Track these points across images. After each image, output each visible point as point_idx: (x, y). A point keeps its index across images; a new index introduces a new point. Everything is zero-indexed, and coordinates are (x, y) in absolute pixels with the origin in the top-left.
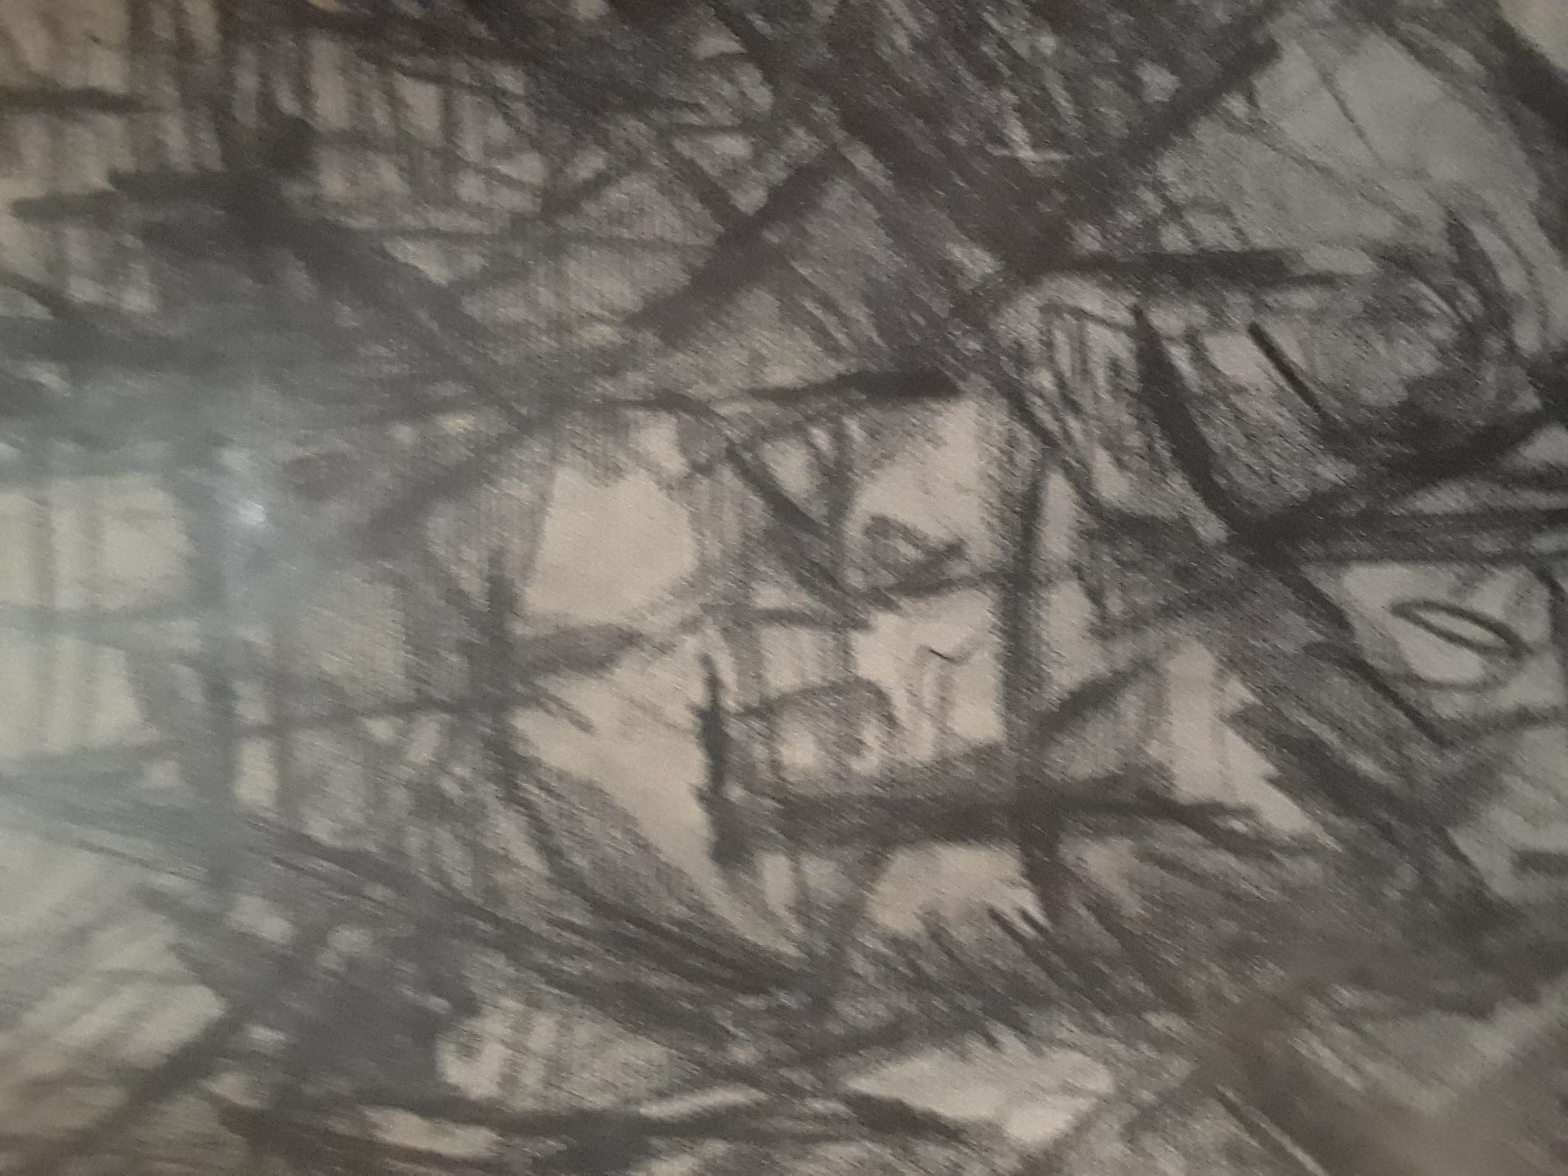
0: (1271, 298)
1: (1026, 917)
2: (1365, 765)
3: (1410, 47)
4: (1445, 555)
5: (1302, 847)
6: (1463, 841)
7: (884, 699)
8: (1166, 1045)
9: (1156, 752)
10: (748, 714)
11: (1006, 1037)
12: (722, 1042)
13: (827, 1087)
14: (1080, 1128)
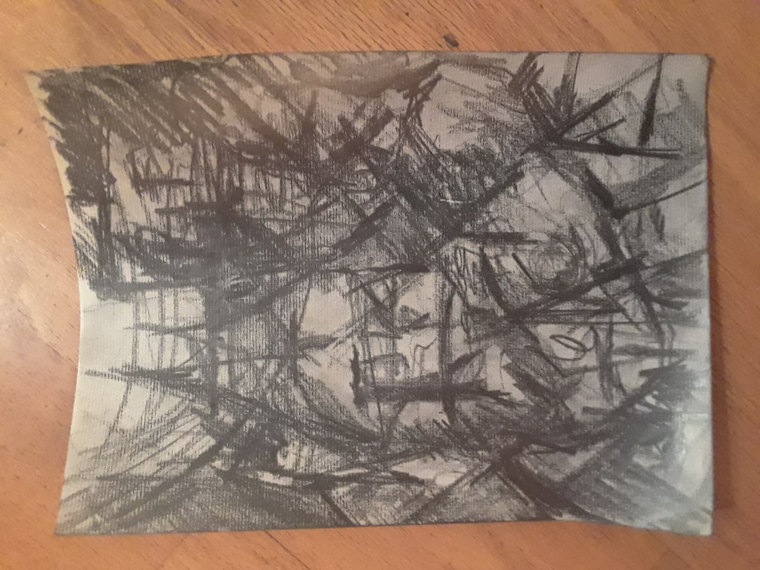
0: (519, 246)
1: (444, 422)
2: (541, 381)
3: (561, 174)
4: (566, 322)
5: (522, 404)
6: (568, 403)
7: (404, 358)
8: (483, 459)
9: (482, 376)
10: (365, 362)
11: (437, 456)
12: (356, 455)
13: (386, 469)
14: (457, 482)
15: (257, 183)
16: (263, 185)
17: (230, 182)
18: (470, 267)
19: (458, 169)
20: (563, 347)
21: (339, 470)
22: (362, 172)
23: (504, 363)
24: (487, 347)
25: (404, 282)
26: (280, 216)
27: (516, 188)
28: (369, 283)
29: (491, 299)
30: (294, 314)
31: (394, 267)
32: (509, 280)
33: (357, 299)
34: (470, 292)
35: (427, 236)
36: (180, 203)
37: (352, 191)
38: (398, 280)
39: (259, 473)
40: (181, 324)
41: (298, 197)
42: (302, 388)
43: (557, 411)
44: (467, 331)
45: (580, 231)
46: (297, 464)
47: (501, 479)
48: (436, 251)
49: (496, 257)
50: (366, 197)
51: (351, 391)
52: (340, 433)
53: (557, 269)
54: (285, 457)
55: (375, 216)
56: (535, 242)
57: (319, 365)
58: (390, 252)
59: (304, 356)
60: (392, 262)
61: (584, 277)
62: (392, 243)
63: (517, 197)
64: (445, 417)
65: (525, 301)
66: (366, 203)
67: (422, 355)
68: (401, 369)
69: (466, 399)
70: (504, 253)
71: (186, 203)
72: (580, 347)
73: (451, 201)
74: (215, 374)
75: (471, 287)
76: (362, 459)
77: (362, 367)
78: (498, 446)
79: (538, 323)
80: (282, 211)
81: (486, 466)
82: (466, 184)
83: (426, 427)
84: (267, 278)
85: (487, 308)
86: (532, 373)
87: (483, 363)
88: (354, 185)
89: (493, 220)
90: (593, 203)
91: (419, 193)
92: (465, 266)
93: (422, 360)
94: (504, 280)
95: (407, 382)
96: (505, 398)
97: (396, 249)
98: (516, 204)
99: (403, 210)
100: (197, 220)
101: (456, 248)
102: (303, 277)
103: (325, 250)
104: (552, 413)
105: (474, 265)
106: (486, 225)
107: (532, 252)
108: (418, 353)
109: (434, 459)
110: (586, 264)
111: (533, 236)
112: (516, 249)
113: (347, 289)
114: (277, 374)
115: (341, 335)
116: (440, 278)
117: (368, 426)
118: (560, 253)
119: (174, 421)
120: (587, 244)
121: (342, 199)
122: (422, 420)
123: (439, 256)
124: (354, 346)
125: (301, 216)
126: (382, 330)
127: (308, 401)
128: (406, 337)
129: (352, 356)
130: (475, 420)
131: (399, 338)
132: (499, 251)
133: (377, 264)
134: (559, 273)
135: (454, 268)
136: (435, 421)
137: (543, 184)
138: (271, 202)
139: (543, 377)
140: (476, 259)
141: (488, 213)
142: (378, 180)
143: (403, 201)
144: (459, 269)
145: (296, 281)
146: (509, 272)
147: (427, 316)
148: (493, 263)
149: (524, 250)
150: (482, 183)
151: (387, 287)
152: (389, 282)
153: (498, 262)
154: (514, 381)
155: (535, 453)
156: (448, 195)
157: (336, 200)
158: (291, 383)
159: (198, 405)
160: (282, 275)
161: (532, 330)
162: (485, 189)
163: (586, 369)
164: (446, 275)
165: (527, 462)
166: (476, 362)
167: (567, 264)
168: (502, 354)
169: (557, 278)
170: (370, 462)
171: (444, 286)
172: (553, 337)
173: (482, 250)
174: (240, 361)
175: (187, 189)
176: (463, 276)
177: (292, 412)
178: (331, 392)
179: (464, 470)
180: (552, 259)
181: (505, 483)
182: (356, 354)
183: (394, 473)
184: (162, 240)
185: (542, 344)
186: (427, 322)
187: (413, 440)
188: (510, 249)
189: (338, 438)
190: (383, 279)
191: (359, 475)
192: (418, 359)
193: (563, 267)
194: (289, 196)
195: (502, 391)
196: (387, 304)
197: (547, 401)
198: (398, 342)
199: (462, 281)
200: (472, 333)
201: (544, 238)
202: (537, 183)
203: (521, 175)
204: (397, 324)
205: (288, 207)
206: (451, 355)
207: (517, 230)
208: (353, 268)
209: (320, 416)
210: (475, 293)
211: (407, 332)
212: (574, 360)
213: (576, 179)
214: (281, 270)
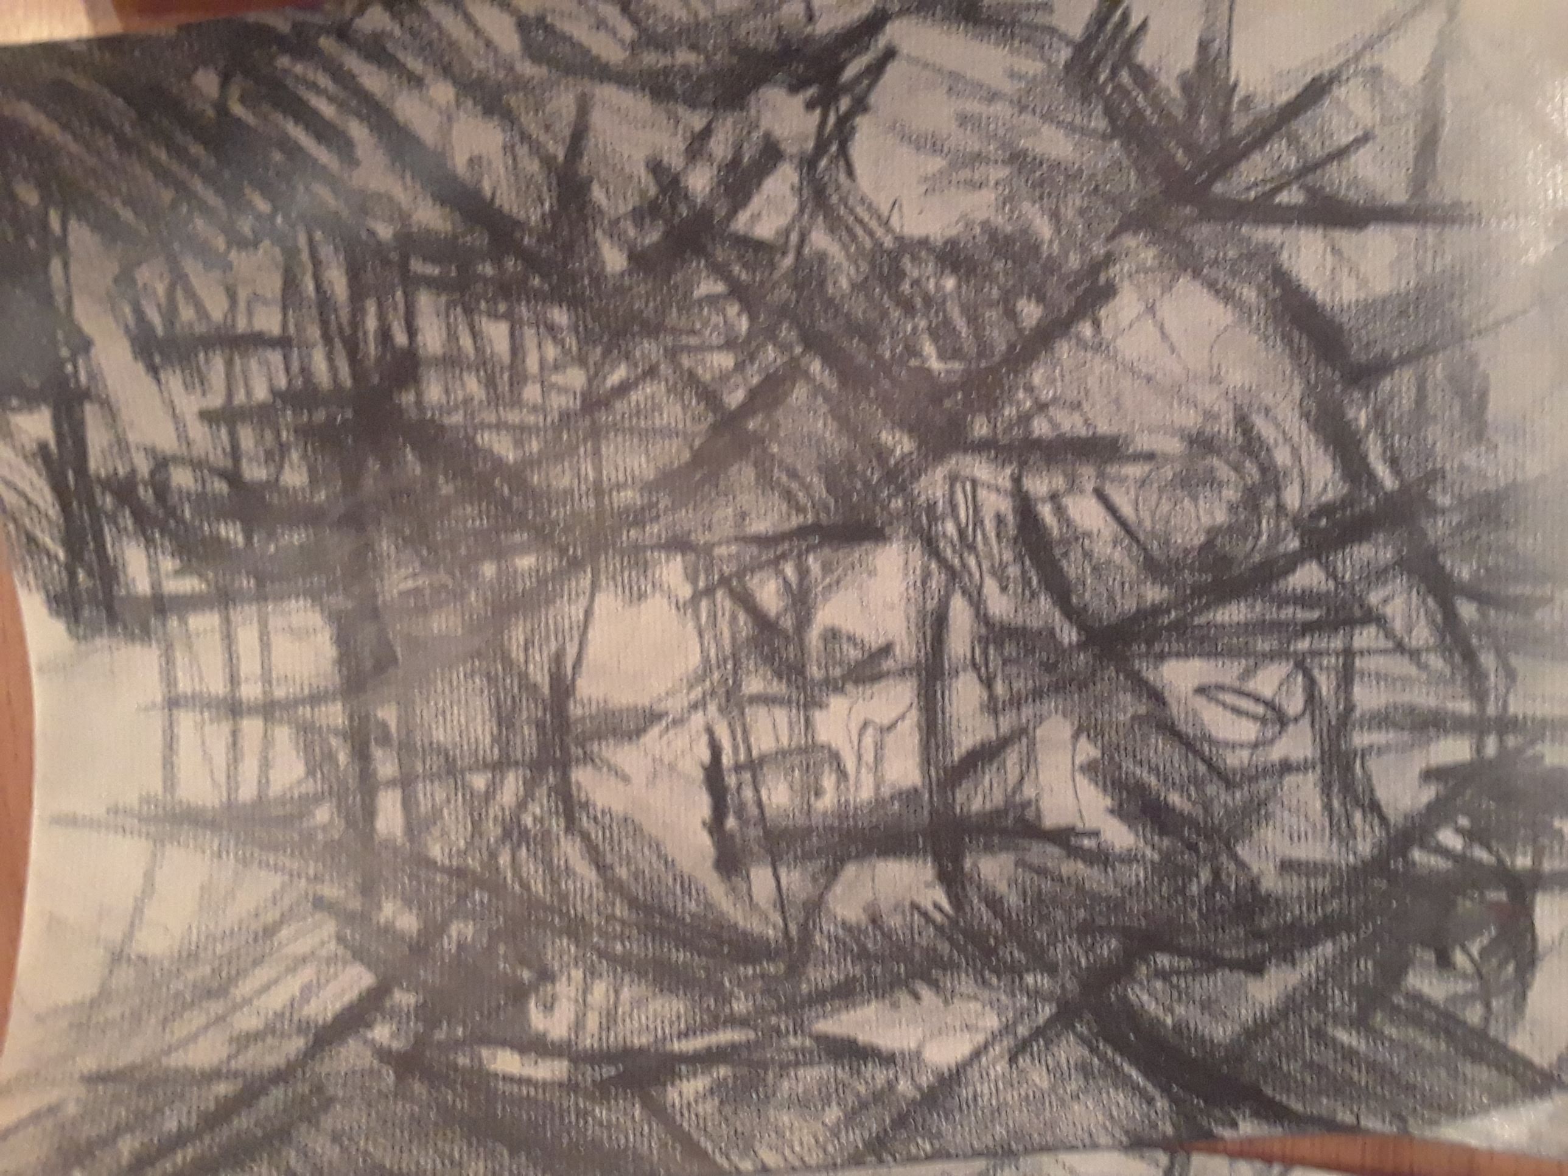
0: (1112, 470)
1: (937, 907)
2: (1175, 799)
4: (1232, 653)
5: (1130, 858)
7: (835, 758)
8: (1035, 994)
9: (1029, 791)
10: (738, 768)
11: (926, 992)
12: (725, 998)
13: (799, 1028)
14: (977, 1054)
15: (452, 336)
16: (466, 342)
17: (385, 335)
18: (989, 525)
19: (950, 283)
20: (1229, 714)
21: (684, 1035)
22: (712, 300)
23: (1081, 759)
24: (1040, 719)
25: (827, 568)
26: (513, 417)
27: (1097, 324)
28: (740, 574)
29: (1044, 603)
30: (558, 658)
31: (802, 532)
32: (1087, 555)
33: (713, 616)
34: (991, 587)
35: (881, 454)
36: (261, 393)
37: (689, 349)
38: (813, 563)
39: (485, 1053)
40: (279, 693)
41: (557, 367)
42: (586, 837)
43: (1216, 873)
44: (988, 683)
45: (1262, 426)
46: (579, 1024)
47: (1082, 1039)
48: (902, 489)
49: (1054, 497)
50: (725, 360)
51: (705, 840)
52: (683, 943)
53: (1206, 521)
54: (548, 1007)
55: (747, 408)
56: (1150, 457)
57: (626, 779)
58: (788, 496)
59: (589, 758)
60: (795, 521)
61: (1277, 538)
62: (793, 474)
63: (1099, 347)
64: (939, 895)
65: (1129, 605)
66: (724, 377)
67: (879, 747)
68: (828, 781)
69: (989, 849)
70: (1073, 485)
71: (275, 392)
72: (1270, 714)
73: (935, 364)
74: (370, 813)
75: (993, 573)
76: (741, 1006)
77: (731, 780)
78: (1073, 962)
79: (1161, 657)
80: (516, 402)
81: (1046, 1011)
82: (973, 319)
83: (894, 922)
84: (489, 570)
85: (1035, 624)
86: (1153, 781)
87: (1029, 760)
88: (693, 332)
89: (1042, 407)
90: (1295, 354)
91: (855, 346)
92: (978, 522)
93: (878, 759)
94: (1076, 554)
95: (842, 812)
96: (1086, 842)
97: (807, 488)
98: (1098, 365)
99: (818, 389)
100: (305, 433)
101: (953, 479)
102: (575, 565)
103: (628, 496)
104: (1205, 876)
105: (1000, 519)
106: (1025, 419)
107: (1143, 483)
108: (869, 740)
109: (917, 997)
110: (1280, 507)
111: (1143, 442)
112: (1101, 475)
113: (685, 591)
114: (522, 805)
115: (675, 705)
116: (917, 555)
117: (754, 925)
118: (1212, 481)
119: (270, 932)
120: (1282, 457)
121: (664, 369)
122: (884, 906)
123: (910, 500)
124: (710, 731)
125: (566, 417)
126: (778, 688)
127: (602, 868)
128: (837, 704)
129: (705, 755)
130: (1013, 900)
131: (821, 706)
132: (1059, 482)
133: (760, 526)
134: (1213, 533)
135: (950, 528)
136: (915, 906)
137: (1167, 310)
138: (490, 383)
139: (1183, 790)
140: (1005, 506)
141: (1030, 389)
142: (752, 319)
143: (816, 366)
144: (962, 533)
145: (559, 575)
146: (1088, 535)
147: (886, 650)
148: (1046, 512)
149: (1122, 480)
150: (1011, 314)
151: (785, 581)
152: (789, 570)
153: (1060, 511)
154: (1108, 802)
155: (1164, 975)
156: (929, 348)
157: (652, 372)
158: (557, 825)
159: (330, 891)
160: (526, 562)
161: (1149, 675)
162: (1020, 331)
163: (1286, 767)
164: (931, 546)
165: (1145, 998)
166: (1012, 758)
167: (1232, 508)
168: (1076, 736)
169: (1208, 545)
170: (761, 1011)
171: (926, 576)
172: (1201, 690)
173: (1017, 480)
174: (432, 777)
175: (275, 357)
176: (972, 548)
177: (563, 897)
178: (657, 846)
179: (992, 1022)
180: (1195, 499)
181: (1093, 1050)
182: (716, 750)
183: (822, 1040)
184: (220, 486)
185: (1176, 710)
186: (888, 664)
187: (863, 955)
188: (1087, 474)
189: (681, 956)
190: (775, 563)
191: (734, 1047)
192: (869, 757)
193: (1221, 517)
194: (532, 363)
195: (1079, 826)
196: (788, 623)
197: (1193, 847)
198: (818, 716)
199: (972, 562)
200: (1000, 688)
201: (1174, 446)
202: (1151, 309)
203: (1109, 292)
204: (815, 672)
205: (531, 392)
206: (947, 744)
207: (1103, 428)
208: (701, 538)
209: (633, 903)
210: (1004, 589)
211: (839, 690)
212: (1255, 746)
213: (1249, 294)
214: (523, 549)
